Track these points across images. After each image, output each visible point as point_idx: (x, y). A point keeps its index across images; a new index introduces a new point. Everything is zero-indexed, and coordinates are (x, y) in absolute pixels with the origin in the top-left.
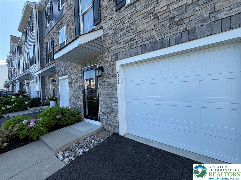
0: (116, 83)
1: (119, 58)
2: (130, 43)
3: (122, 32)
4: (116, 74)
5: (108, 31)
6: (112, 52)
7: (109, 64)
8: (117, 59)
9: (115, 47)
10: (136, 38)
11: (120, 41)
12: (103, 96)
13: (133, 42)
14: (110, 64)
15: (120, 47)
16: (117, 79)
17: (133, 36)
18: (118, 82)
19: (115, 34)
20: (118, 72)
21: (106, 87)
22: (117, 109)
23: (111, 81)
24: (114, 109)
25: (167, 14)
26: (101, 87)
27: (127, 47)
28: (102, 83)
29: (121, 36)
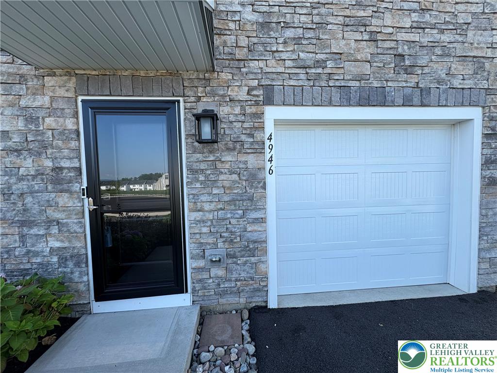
0: (264, 168)
1: (277, 98)
2: (313, 71)
3: (289, 33)
4: (263, 143)
5: (239, 8)
6: (251, 76)
9: (262, 64)
10: (330, 64)
14: (243, 108)
16: (268, 156)
18: (268, 165)
19: (264, 26)
20: (270, 139)
22: (265, 242)
23: (246, 162)
24: (255, 242)
25: (393, 44)
26: (202, 178)
27: (303, 77)
28: (203, 166)
29: (285, 43)
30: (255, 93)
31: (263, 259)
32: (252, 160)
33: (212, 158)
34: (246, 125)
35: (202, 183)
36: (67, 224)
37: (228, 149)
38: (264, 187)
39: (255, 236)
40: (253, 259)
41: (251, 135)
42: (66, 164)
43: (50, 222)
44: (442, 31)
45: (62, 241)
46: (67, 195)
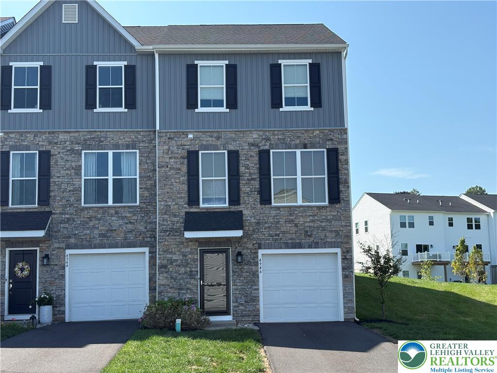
0: (258, 271)
1: (262, 247)
2: (275, 237)
3: (266, 225)
4: (258, 262)
5: (250, 218)
6: (254, 240)
7: (249, 251)
8: (260, 248)
9: (257, 236)
10: (281, 235)
11: (265, 233)
12: (238, 284)
13: (277, 237)
14: (251, 251)
15: (263, 237)
16: (260, 267)
17: (278, 232)
18: (260, 270)
19: (258, 223)
20: (260, 261)
21: (244, 274)
22: (259, 297)
23: (252, 269)
24: (255, 297)
25: (303, 227)
26: (237, 274)
27: (271, 239)
28: (237, 270)
29: (265, 228)
30: (255, 245)
31: (258, 303)
32: (254, 268)
33: (240, 267)
34: (252, 256)
35: (237, 276)
36: (192, 290)
37: (246, 264)
38: (258, 278)
39: (255, 295)
40: (254, 303)
41: (254, 260)
42: (194, 269)
43: (188, 289)
44: (322, 222)
45: (191, 295)
46: (193, 280)
